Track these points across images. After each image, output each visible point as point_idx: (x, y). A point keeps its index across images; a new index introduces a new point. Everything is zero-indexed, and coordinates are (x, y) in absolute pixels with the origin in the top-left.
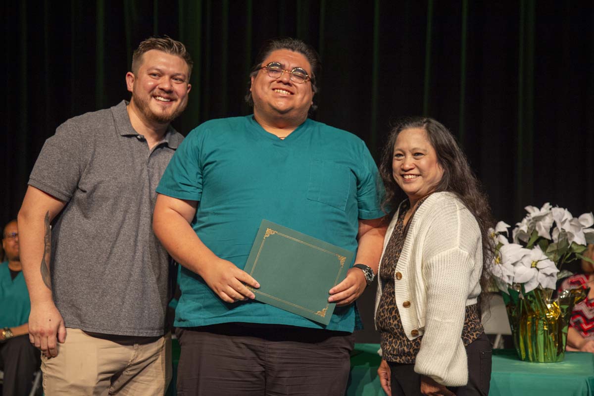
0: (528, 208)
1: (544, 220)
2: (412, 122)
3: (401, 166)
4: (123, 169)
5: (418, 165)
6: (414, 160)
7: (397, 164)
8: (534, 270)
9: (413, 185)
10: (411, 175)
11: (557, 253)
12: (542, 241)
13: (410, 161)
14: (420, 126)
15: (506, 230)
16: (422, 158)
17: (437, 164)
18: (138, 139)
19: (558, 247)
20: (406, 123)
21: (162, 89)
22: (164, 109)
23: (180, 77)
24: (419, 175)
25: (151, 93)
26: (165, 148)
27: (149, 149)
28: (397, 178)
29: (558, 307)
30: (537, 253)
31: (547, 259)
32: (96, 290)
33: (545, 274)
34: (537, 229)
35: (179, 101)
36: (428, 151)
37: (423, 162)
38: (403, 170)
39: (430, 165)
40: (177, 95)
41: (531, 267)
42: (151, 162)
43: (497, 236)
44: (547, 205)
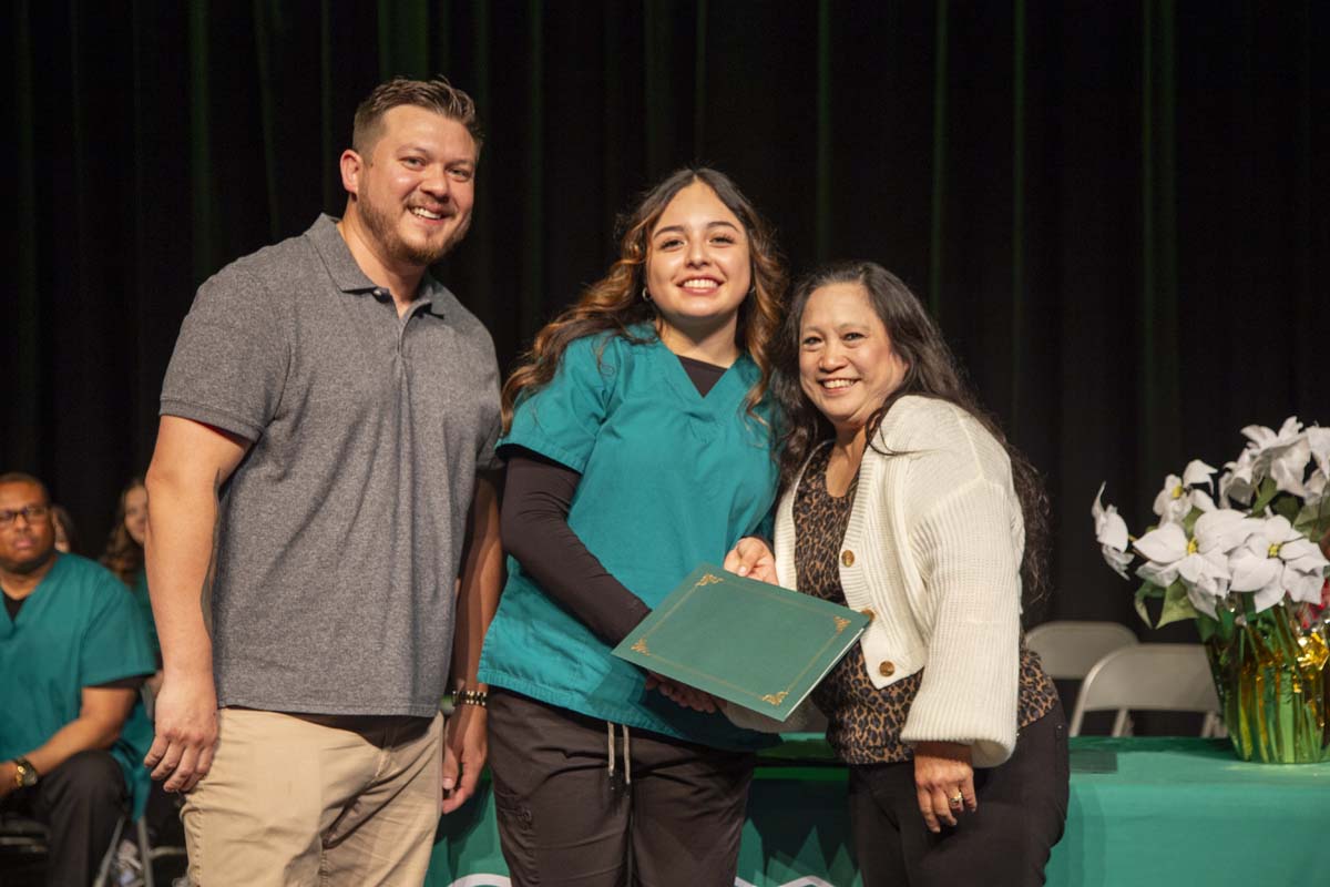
0: (1249, 431)
1: (1290, 455)
2: (836, 271)
3: (818, 363)
4: (360, 363)
5: (854, 358)
6: (846, 349)
7: (808, 359)
8: (1275, 562)
9: (847, 401)
10: (840, 379)
11: (1318, 526)
12: (1283, 500)
13: (835, 351)
14: (852, 278)
15: (1208, 479)
16: (860, 344)
17: (891, 356)
18: (376, 296)
19: (1320, 512)
20: (824, 274)
21: (429, 193)
22: (429, 234)
23: (466, 167)
24: (855, 381)
25: (405, 201)
26: (426, 315)
27: (397, 317)
28: (809, 388)
29: (1323, 642)
30: (1277, 527)
31: (1300, 538)
32: (322, 625)
33: (1298, 571)
34: (1274, 474)
35: (459, 217)
36: (872, 327)
37: (864, 352)
38: (823, 370)
39: (878, 356)
40: (456, 203)
41: (1269, 557)
42: (406, 346)
43: (1188, 494)
44: (1291, 424)
